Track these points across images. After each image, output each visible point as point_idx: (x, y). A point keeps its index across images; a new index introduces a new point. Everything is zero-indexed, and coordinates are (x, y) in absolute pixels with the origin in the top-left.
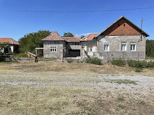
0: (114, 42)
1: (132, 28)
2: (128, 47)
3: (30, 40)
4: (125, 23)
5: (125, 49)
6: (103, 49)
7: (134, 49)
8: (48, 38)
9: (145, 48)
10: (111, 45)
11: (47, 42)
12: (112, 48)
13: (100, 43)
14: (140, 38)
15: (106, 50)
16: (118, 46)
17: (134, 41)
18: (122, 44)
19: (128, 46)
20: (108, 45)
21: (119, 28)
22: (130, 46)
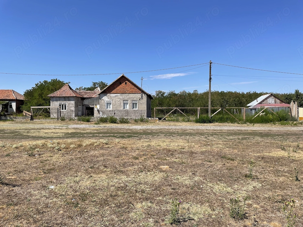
0: (116, 100)
1: (133, 87)
2: (129, 106)
3: (36, 95)
4: (127, 82)
5: (128, 107)
6: (106, 107)
7: (136, 108)
8: (57, 93)
9: (146, 106)
10: (113, 103)
11: (54, 99)
12: (115, 107)
13: (103, 101)
14: (141, 97)
15: (109, 109)
16: (120, 105)
17: (135, 99)
18: (125, 102)
19: (130, 104)
20: (110, 104)
21: (121, 86)
22: (131, 104)
